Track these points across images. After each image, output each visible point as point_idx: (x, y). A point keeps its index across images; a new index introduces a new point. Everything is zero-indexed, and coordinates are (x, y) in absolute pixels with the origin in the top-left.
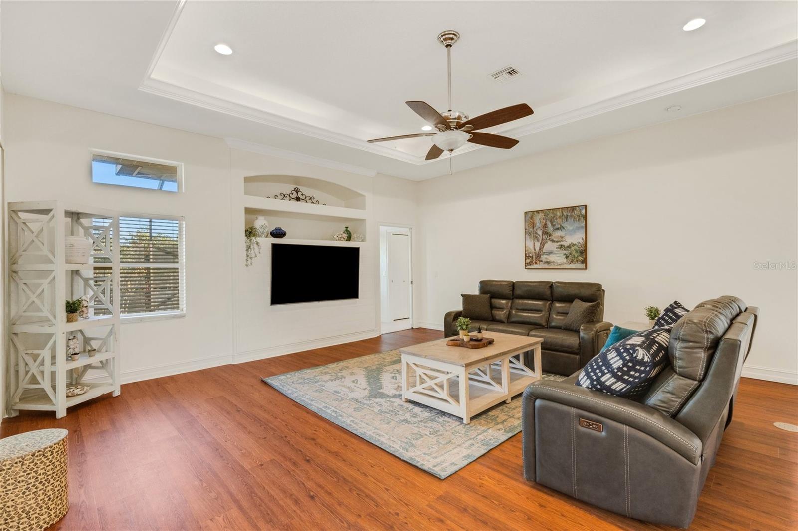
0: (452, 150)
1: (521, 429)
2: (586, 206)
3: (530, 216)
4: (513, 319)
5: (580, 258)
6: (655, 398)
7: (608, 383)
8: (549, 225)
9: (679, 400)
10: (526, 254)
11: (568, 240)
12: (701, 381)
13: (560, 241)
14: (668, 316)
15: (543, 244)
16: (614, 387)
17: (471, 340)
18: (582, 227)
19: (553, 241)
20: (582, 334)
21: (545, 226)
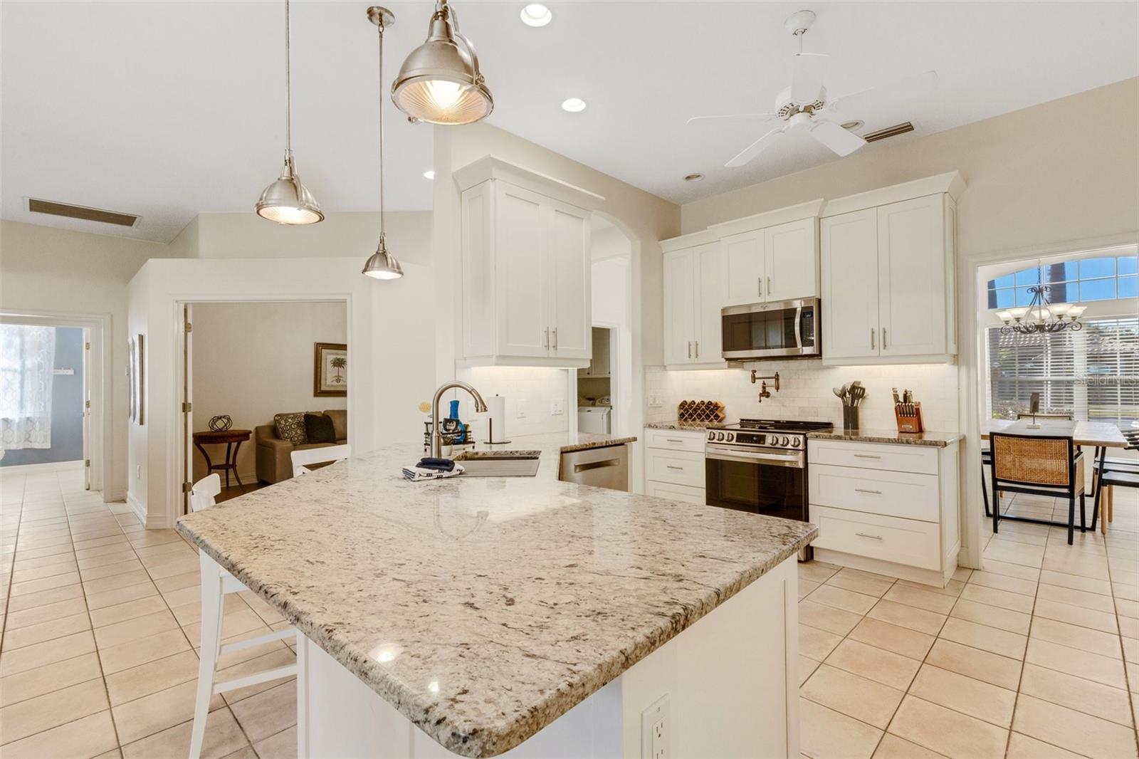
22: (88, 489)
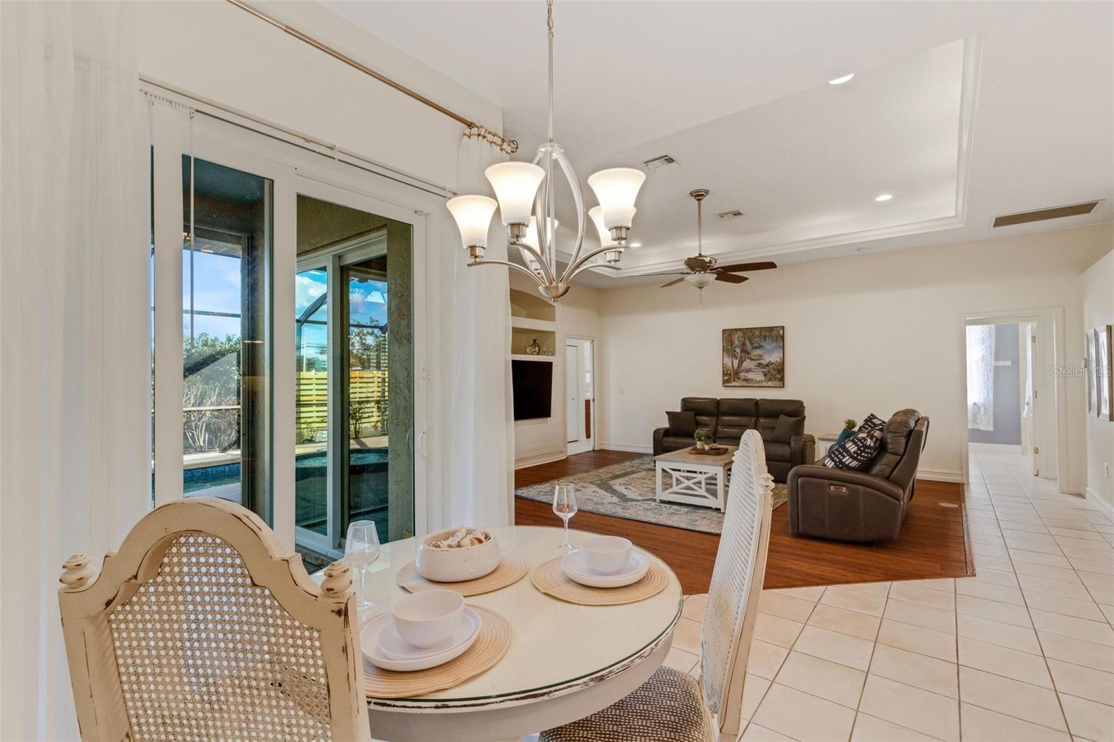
0: (702, 288)
1: (786, 500)
2: (783, 327)
3: (728, 334)
4: (719, 435)
5: (778, 376)
6: (877, 469)
7: (847, 463)
8: (748, 344)
9: (890, 469)
10: (723, 372)
11: (768, 359)
12: (902, 456)
13: (758, 360)
14: (868, 425)
15: (741, 362)
16: (850, 465)
17: (711, 449)
18: (780, 347)
19: (752, 359)
20: (792, 445)
21: (744, 344)
22: (1037, 475)
